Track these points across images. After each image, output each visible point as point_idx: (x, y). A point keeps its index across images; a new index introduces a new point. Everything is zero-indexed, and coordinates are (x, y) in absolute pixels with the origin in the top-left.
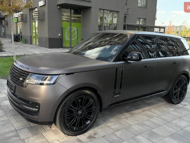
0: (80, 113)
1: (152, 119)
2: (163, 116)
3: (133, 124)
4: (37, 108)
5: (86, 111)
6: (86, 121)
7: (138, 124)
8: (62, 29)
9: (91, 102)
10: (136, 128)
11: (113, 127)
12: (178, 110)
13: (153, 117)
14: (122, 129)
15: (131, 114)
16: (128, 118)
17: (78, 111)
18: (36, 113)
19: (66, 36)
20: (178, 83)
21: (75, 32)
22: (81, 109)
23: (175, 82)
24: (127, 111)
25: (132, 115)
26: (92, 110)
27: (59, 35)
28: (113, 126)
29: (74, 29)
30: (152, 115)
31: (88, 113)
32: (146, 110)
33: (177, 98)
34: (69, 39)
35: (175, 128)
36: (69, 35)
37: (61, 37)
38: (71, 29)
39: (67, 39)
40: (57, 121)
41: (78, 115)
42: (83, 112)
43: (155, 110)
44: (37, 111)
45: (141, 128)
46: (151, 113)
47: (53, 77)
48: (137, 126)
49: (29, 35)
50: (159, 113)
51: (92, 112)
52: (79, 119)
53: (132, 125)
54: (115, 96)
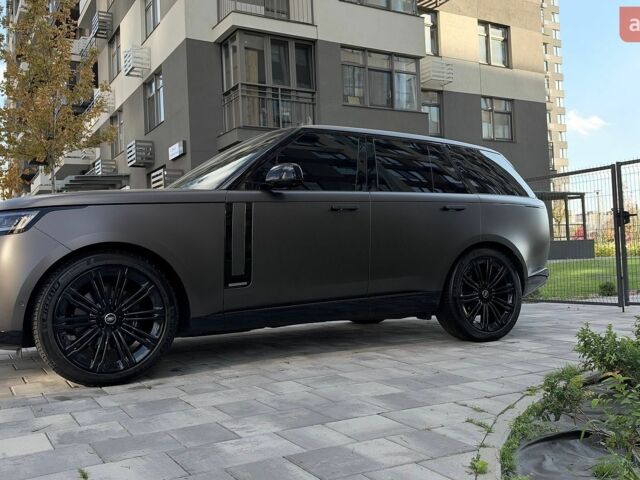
0: (110, 319)
5: (133, 316)
9: (145, 291)
22: (112, 310)
26: (149, 315)
31: (140, 325)
41: (103, 325)
42: (119, 319)
51: (152, 321)
52: (105, 336)
54: (230, 285)
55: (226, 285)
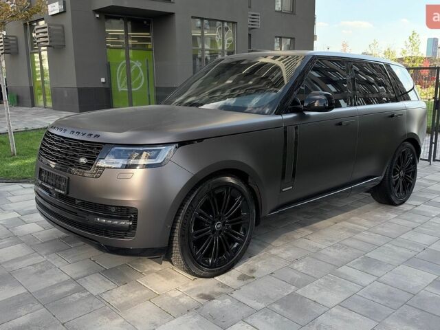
0: (219, 226)
1: (358, 236)
2: (379, 229)
3: (324, 247)
4: (130, 220)
5: (230, 223)
6: (230, 244)
7: (334, 247)
8: (108, 65)
9: (238, 204)
10: (333, 253)
11: (284, 256)
12: (405, 216)
13: (359, 232)
14: (304, 257)
15: (311, 230)
16: (310, 237)
17: (214, 223)
18: (129, 231)
19: (118, 81)
20: (399, 158)
21: (139, 70)
22: (219, 220)
23: (394, 158)
24: (303, 225)
25: (315, 230)
26: (240, 220)
27: (103, 80)
28: (284, 254)
29: (137, 64)
30: (357, 228)
31: (234, 228)
32: (341, 221)
33: (398, 191)
34: (127, 90)
35: (410, 248)
36: (125, 79)
37: (107, 86)
38: (128, 66)
39: (120, 90)
40: (174, 245)
41: (214, 231)
42: (223, 225)
43: (358, 219)
44: (130, 225)
45: (342, 252)
46: (352, 225)
47: (161, 150)
48: (332, 250)
49: (28, 85)
50: (369, 224)
51: (240, 225)
52: (216, 241)
53: (321, 249)
54: (284, 190)
55: (281, 191)
